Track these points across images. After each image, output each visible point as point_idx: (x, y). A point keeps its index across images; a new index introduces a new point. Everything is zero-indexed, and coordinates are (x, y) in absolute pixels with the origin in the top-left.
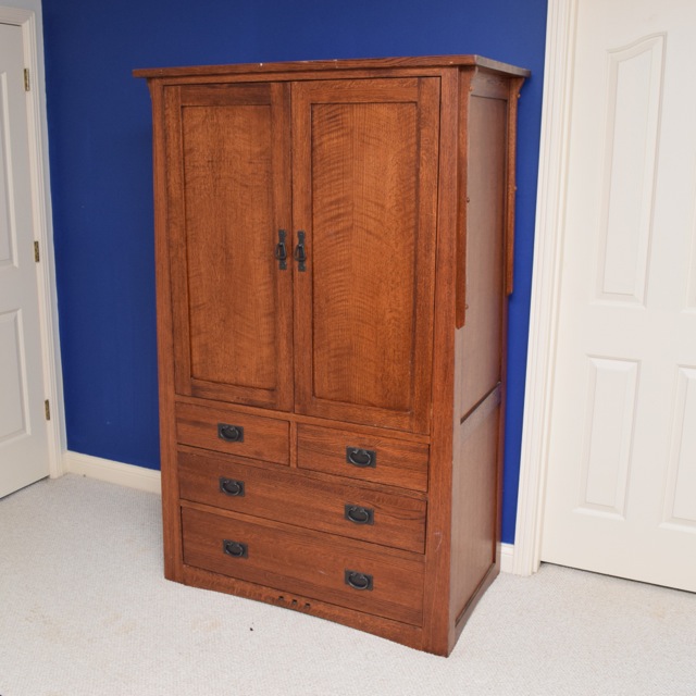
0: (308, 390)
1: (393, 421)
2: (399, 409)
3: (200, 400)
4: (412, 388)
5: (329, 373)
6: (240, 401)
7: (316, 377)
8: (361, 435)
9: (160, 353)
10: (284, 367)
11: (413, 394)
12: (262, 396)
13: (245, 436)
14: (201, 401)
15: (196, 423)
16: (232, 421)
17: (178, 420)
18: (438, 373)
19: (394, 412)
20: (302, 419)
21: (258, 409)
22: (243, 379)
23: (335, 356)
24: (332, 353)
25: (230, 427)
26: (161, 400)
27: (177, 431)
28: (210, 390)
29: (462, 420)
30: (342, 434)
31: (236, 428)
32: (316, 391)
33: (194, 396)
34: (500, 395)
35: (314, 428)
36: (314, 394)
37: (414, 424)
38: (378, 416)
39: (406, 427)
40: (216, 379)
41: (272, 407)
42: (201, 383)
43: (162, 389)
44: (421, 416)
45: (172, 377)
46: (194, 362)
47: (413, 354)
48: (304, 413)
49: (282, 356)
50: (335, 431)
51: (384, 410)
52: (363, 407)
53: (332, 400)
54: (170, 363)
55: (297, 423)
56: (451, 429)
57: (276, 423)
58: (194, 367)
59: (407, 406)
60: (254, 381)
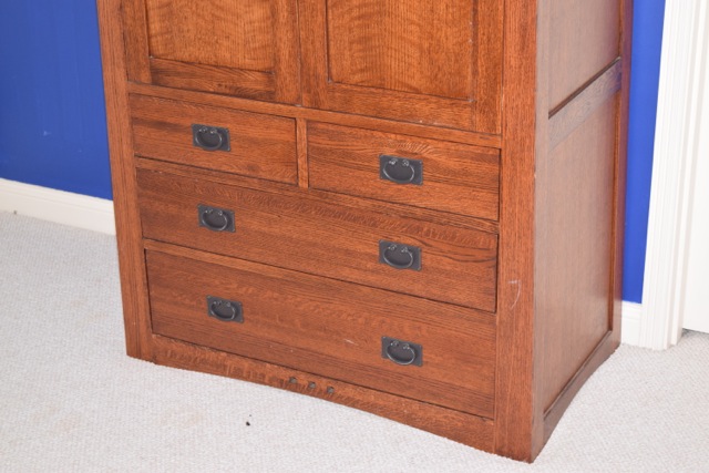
0: (321, 71)
1: (446, 115)
2: (455, 97)
3: (165, 89)
4: (475, 63)
5: (351, 43)
6: (223, 89)
7: (332, 52)
8: (399, 137)
9: (102, 20)
10: (285, 36)
11: (475, 73)
12: (254, 82)
13: (233, 143)
14: (166, 91)
15: (161, 125)
16: (212, 121)
17: (134, 121)
18: (513, 38)
19: (448, 102)
20: (315, 114)
21: (249, 102)
22: (225, 55)
23: (359, 18)
24: (355, 13)
25: (210, 129)
26: (108, 90)
27: (133, 137)
28: (178, 74)
29: (552, 113)
30: (373, 136)
31: (220, 131)
32: (334, 71)
33: (155, 83)
34: (619, 77)
35: (331, 128)
36: (330, 76)
37: (477, 118)
38: (423, 108)
39: (466, 124)
40: (186, 57)
41: (269, 96)
42: (163, 64)
43: (108, 74)
44: (488, 107)
45: (121, 55)
46: (153, 32)
47: (475, 11)
48: (316, 105)
49: (281, 20)
50: (362, 132)
51: (434, 99)
52: (401, 95)
53: (356, 85)
54: (117, 34)
55: (308, 121)
56: (533, 125)
57: (276, 122)
58: (153, 40)
59: (468, 90)
60: (244, 60)
